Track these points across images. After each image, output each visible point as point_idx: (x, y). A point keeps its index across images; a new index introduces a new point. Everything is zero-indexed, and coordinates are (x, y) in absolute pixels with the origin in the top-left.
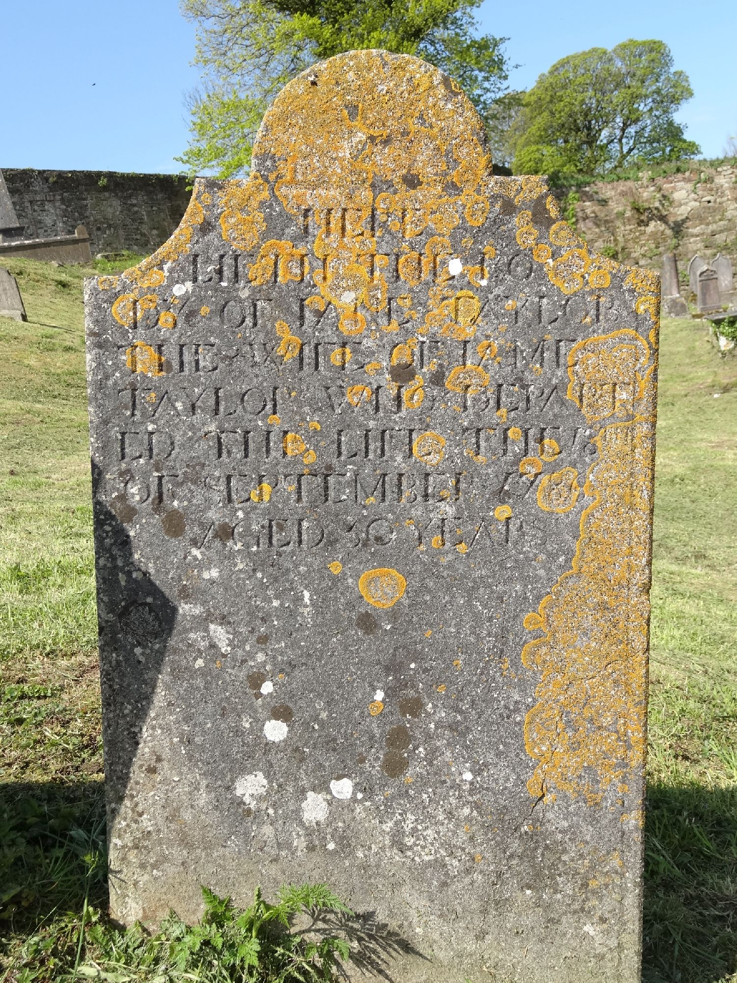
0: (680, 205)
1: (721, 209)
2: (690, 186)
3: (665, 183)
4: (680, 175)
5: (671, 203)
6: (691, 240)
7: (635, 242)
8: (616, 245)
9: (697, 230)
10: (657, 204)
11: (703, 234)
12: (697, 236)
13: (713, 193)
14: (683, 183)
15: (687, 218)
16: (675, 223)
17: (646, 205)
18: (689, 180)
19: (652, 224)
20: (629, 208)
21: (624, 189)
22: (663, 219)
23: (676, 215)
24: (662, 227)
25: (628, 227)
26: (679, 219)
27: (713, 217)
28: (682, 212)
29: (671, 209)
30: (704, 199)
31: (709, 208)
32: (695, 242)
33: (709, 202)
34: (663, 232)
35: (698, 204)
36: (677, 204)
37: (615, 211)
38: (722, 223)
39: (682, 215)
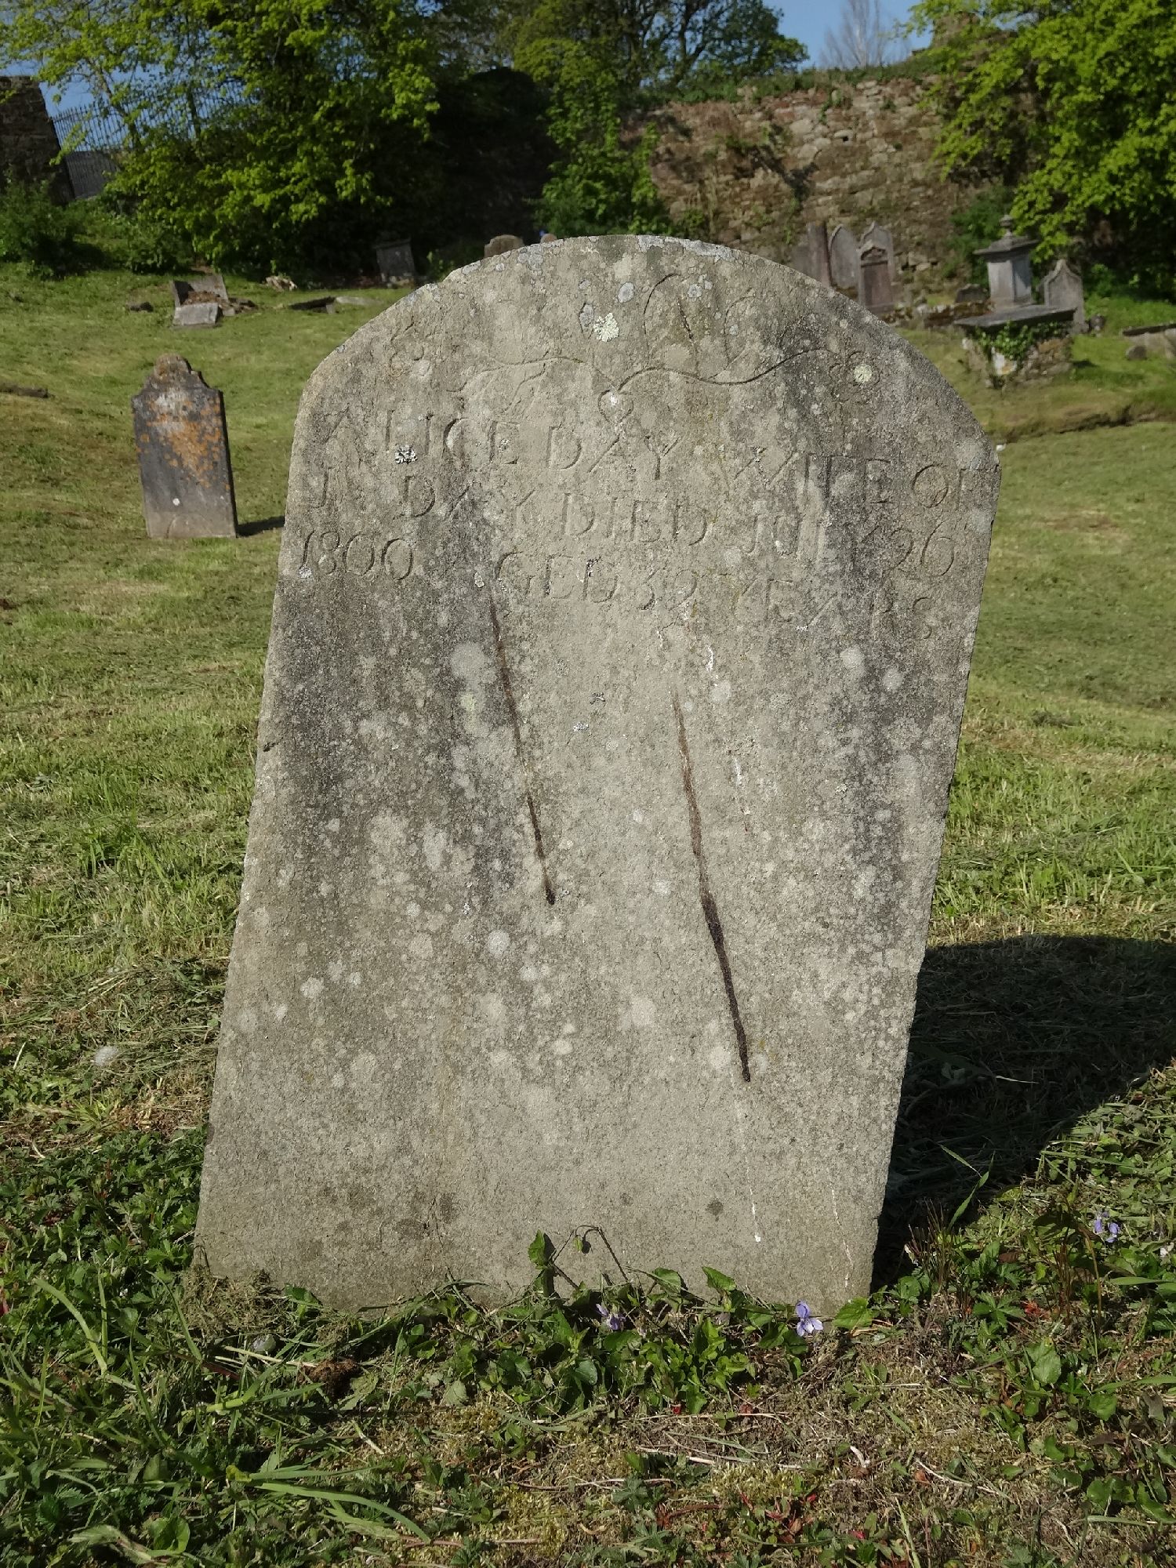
0: (802, 143)
1: (862, 152)
2: (815, 112)
3: (777, 107)
4: (800, 95)
5: (788, 139)
6: (820, 201)
7: (733, 203)
8: (706, 207)
9: (827, 185)
10: (767, 142)
11: (837, 190)
12: (829, 194)
13: (851, 124)
14: (804, 107)
15: (813, 164)
16: (796, 173)
17: (750, 142)
18: (814, 103)
19: (760, 174)
20: (724, 147)
21: (716, 114)
22: (776, 165)
23: (795, 159)
24: (775, 179)
25: (723, 178)
26: (801, 165)
27: (853, 163)
28: (805, 154)
29: (789, 150)
30: (837, 134)
31: (846, 149)
32: (825, 204)
33: (845, 139)
34: (776, 187)
35: (828, 141)
36: (796, 140)
37: (702, 151)
38: (866, 173)
39: (804, 159)
